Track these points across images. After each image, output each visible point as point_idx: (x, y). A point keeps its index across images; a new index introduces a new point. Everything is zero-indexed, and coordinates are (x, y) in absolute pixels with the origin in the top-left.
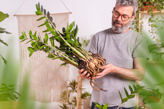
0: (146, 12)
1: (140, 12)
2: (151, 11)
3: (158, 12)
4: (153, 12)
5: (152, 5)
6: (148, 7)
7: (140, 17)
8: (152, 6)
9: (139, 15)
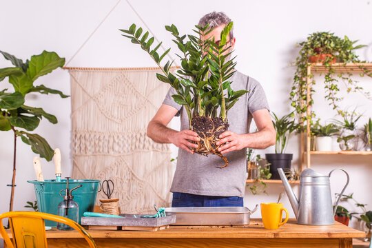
0: (320, 64)
1: (309, 64)
2: (330, 63)
3: (341, 64)
4: (333, 65)
5: (330, 53)
6: (324, 55)
7: (309, 73)
8: (330, 55)
9: (307, 70)
